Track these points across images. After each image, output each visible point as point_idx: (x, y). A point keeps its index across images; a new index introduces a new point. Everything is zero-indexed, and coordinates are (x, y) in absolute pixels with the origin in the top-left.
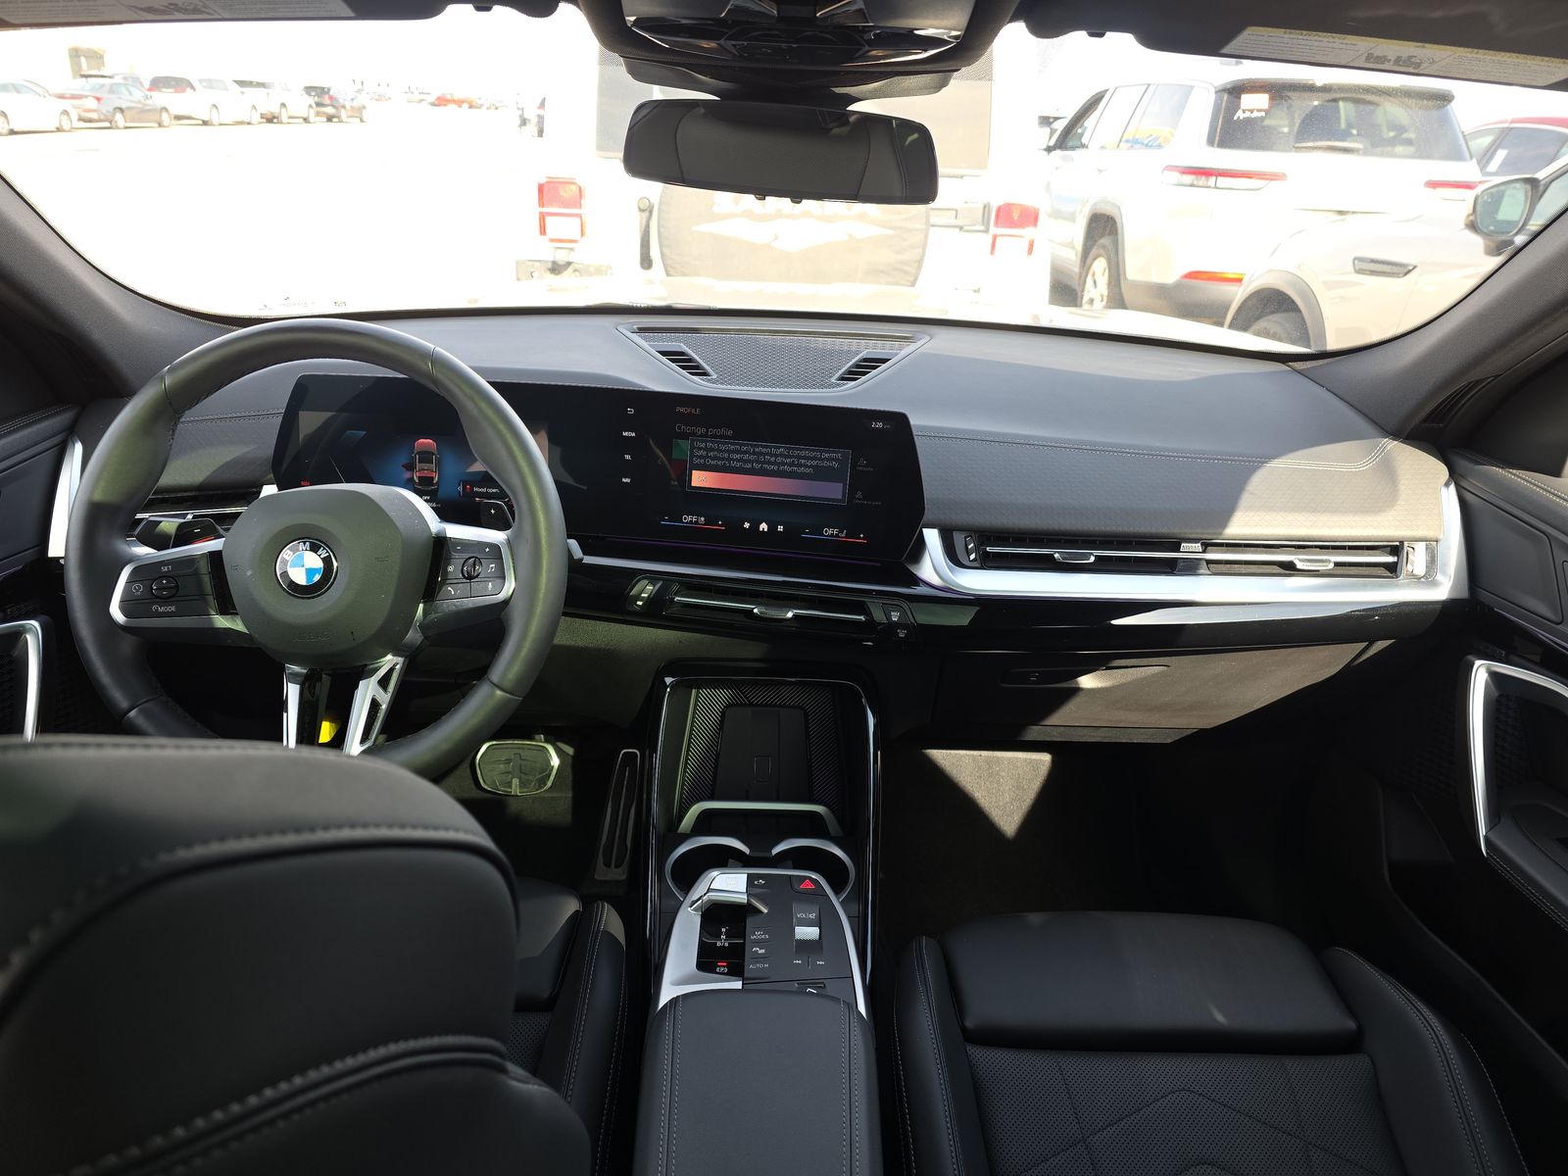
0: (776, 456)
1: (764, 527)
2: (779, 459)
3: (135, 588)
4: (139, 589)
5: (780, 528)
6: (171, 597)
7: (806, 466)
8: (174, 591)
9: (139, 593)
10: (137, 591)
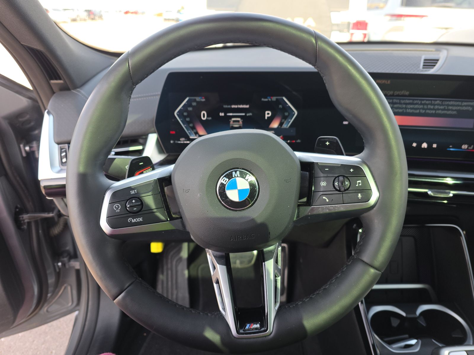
0: (434, 105)
1: (425, 145)
2: (436, 107)
3: (115, 207)
4: (118, 208)
5: (435, 146)
6: (140, 211)
7: (452, 110)
8: (141, 206)
9: (118, 211)
10: (117, 209)
